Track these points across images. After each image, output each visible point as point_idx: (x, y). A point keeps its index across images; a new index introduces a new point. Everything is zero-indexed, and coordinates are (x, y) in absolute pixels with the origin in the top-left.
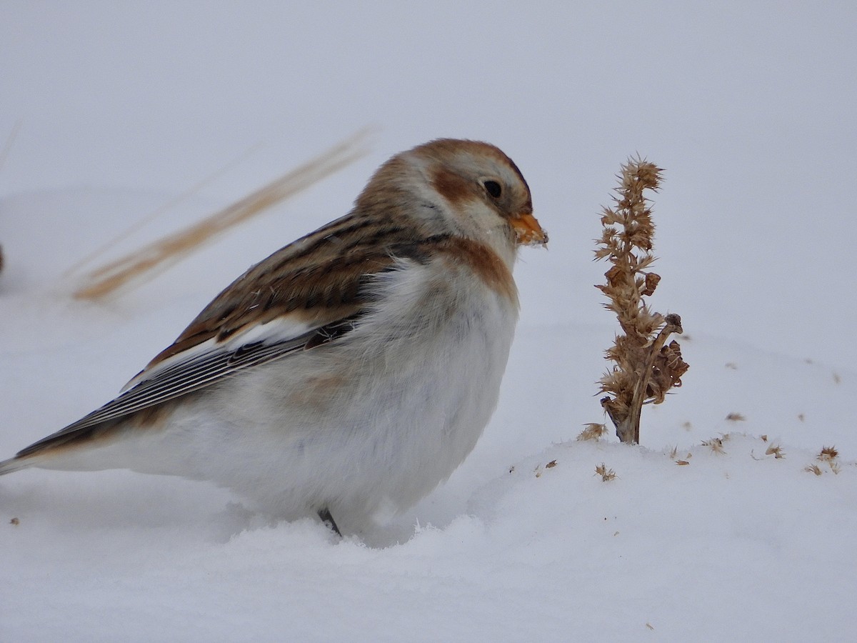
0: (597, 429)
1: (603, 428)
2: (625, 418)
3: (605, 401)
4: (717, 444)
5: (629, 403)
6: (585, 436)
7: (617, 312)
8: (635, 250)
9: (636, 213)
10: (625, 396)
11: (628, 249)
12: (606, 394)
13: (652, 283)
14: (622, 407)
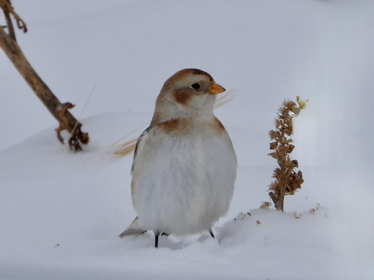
0: (267, 204)
1: (269, 204)
2: (278, 200)
3: (271, 194)
4: (312, 211)
5: (279, 194)
6: (262, 207)
7: (278, 159)
8: (286, 135)
9: (286, 121)
10: (278, 192)
11: (283, 135)
12: (271, 191)
13: (291, 148)
14: (277, 196)
